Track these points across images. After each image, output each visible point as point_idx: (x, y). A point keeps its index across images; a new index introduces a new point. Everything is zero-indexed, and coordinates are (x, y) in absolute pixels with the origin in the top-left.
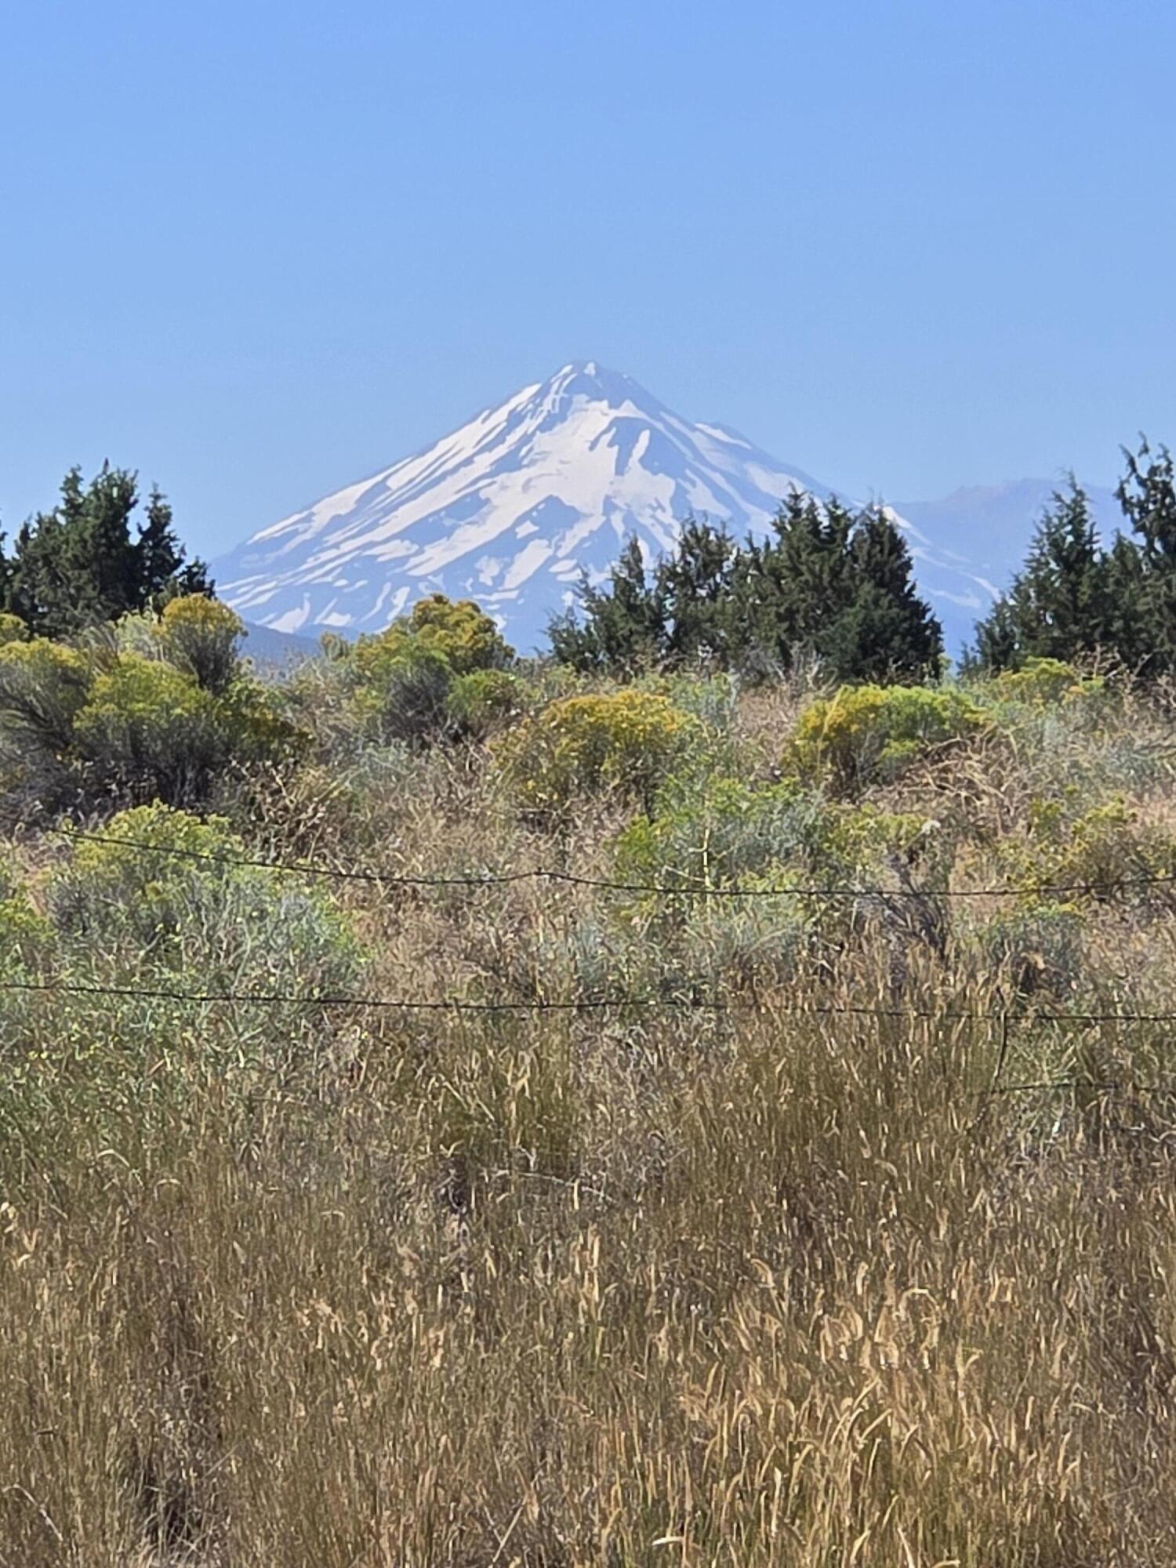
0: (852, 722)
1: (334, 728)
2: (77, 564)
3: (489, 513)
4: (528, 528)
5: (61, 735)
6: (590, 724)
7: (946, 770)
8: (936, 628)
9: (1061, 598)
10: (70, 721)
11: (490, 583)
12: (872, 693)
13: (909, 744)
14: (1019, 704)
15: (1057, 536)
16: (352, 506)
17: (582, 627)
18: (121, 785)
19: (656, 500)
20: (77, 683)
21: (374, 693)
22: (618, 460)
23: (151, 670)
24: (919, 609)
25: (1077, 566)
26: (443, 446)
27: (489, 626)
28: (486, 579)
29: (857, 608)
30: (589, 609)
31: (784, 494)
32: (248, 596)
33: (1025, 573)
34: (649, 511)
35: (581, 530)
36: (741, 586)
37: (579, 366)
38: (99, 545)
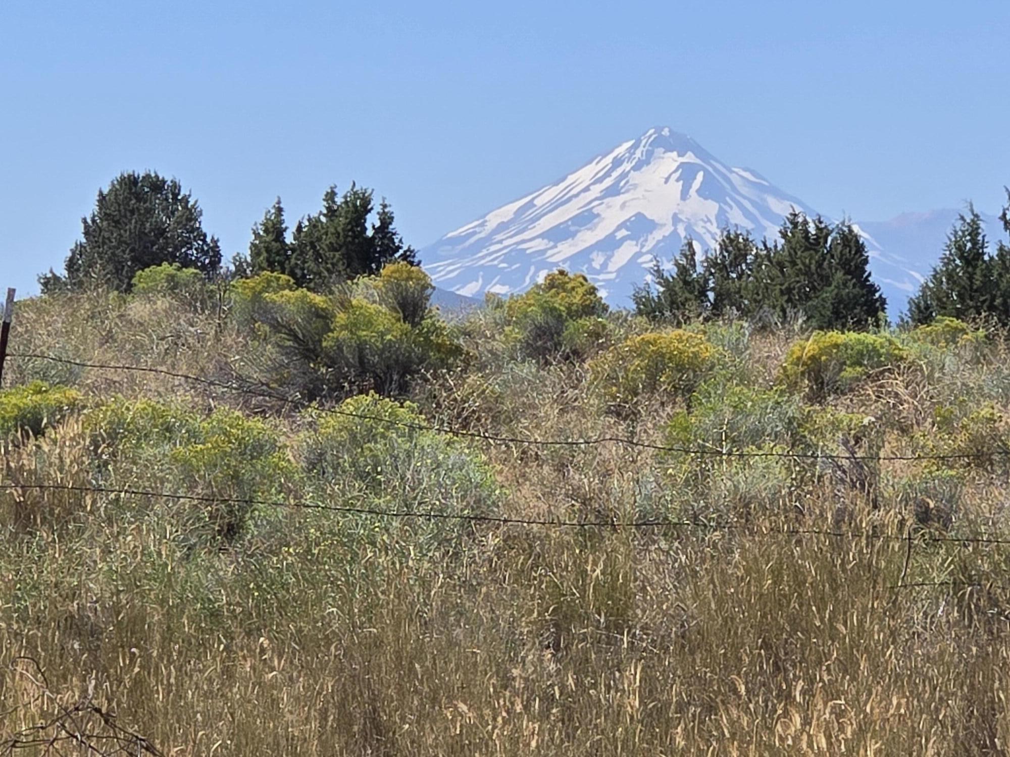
0: (821, 355)
1: (490, 351)
2: (331, 247)
3: (598, 223)
4: (623, 233)
5: (313, 351)
6: (653, 351)
7: (882, 386)
8: (883, 301)
9: (963, 283)
10: (320, 341)
11: (598, 267)
12: (835, 336)
13: (859, 369)
14: (930, 346)
15: (961, 243)
16: (511, 216)
17: (655, 294)
18: (351, 383)
19: (706, 216)
20: (324, 318)
21: (517, 330)
22: (682, 191)
23: (372, 311)
24: (872, 289)
25: (973, 263)
26: (571, 179)
27: (593, 291)
28: (596, 265)
29: (833, 287)
30: (659, 283)
31: (787, 213)
32: (442, 273)
33: (940, 266)
34: (701, 223)
35: (658, 235)
36: (758, 272)
37: (659, 130)
38: (346, 236)
